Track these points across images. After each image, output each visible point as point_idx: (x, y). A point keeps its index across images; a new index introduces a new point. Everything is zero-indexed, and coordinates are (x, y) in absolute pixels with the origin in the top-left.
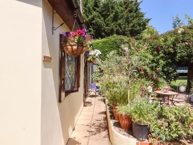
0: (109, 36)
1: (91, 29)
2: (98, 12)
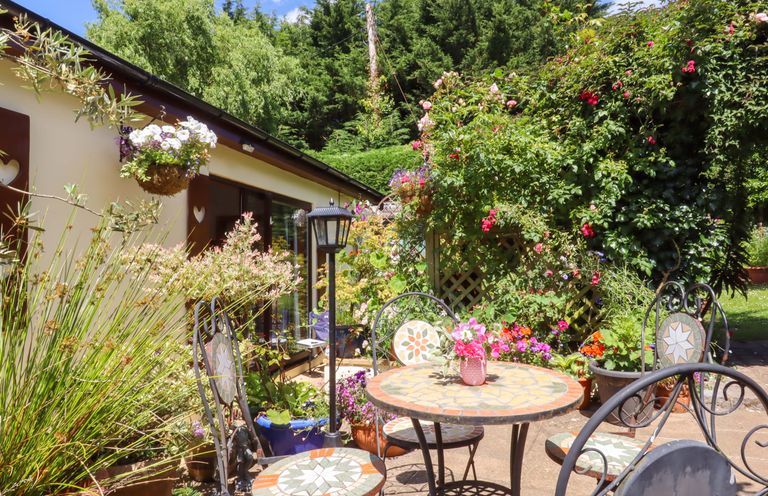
1: (409, 107)
2: (433, 38)
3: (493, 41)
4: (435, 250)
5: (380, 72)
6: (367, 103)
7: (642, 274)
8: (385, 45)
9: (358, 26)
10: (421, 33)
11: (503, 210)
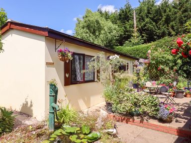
0: (160, 38)
1: (144, 35)
2: (150, 18)
3: (166, 19)
4: (150, 72)
5: (137, 27)
6: (133, 34)
7: (185, 77)
8: (138, 20)
9: (131, 15)
10: (147, 17)
11: (161, 67)
